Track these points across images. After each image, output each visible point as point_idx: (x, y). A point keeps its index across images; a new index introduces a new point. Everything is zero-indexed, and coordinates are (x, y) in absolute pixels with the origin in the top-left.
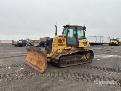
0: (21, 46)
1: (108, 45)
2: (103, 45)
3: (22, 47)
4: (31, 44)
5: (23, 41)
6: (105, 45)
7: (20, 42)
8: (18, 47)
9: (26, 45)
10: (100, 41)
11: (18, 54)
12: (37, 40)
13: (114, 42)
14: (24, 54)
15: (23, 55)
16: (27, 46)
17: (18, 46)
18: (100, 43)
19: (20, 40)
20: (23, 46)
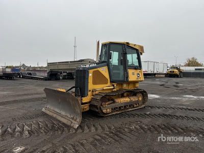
0: (9, 77)
1: (164, 76)
2: (156, 76)
3: (11, 79)
4: (30, 74)
5: (13, 68)
6: (159, 76)
7: (9, 70)
8: (4, 81)
9: (20, 77)
10: (152, 70)
11: (4, 96)
12: (40, 68)
13: (173, 72)
14: (18, 95)
15: (17, 98)
16: (22, 78)
17: (3, 79)
18: (153, 72)
19: (7, 67)
20: (15, 78)
